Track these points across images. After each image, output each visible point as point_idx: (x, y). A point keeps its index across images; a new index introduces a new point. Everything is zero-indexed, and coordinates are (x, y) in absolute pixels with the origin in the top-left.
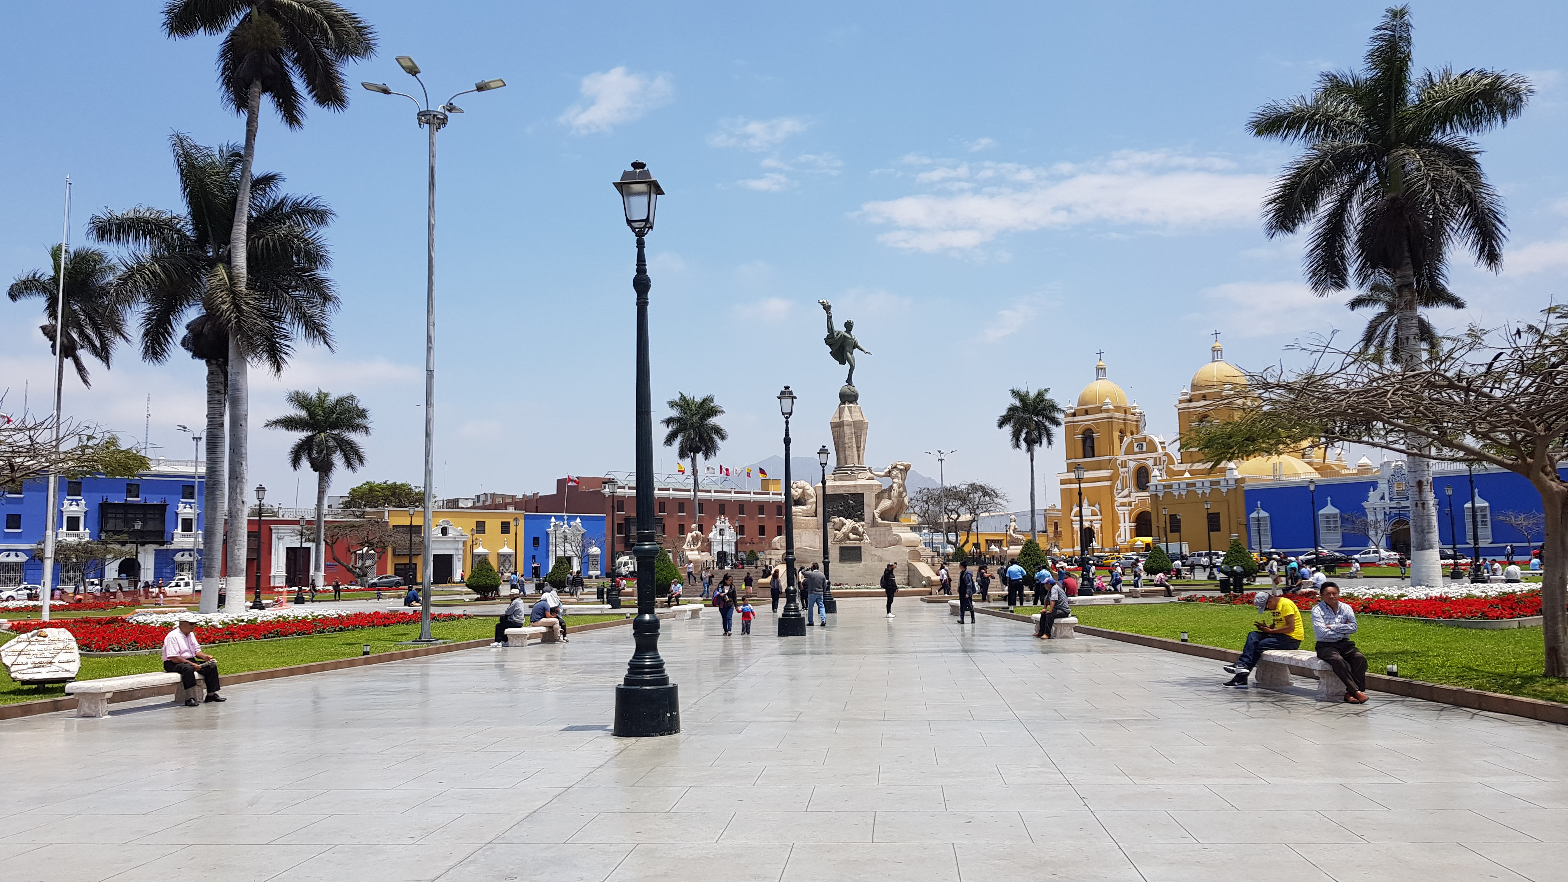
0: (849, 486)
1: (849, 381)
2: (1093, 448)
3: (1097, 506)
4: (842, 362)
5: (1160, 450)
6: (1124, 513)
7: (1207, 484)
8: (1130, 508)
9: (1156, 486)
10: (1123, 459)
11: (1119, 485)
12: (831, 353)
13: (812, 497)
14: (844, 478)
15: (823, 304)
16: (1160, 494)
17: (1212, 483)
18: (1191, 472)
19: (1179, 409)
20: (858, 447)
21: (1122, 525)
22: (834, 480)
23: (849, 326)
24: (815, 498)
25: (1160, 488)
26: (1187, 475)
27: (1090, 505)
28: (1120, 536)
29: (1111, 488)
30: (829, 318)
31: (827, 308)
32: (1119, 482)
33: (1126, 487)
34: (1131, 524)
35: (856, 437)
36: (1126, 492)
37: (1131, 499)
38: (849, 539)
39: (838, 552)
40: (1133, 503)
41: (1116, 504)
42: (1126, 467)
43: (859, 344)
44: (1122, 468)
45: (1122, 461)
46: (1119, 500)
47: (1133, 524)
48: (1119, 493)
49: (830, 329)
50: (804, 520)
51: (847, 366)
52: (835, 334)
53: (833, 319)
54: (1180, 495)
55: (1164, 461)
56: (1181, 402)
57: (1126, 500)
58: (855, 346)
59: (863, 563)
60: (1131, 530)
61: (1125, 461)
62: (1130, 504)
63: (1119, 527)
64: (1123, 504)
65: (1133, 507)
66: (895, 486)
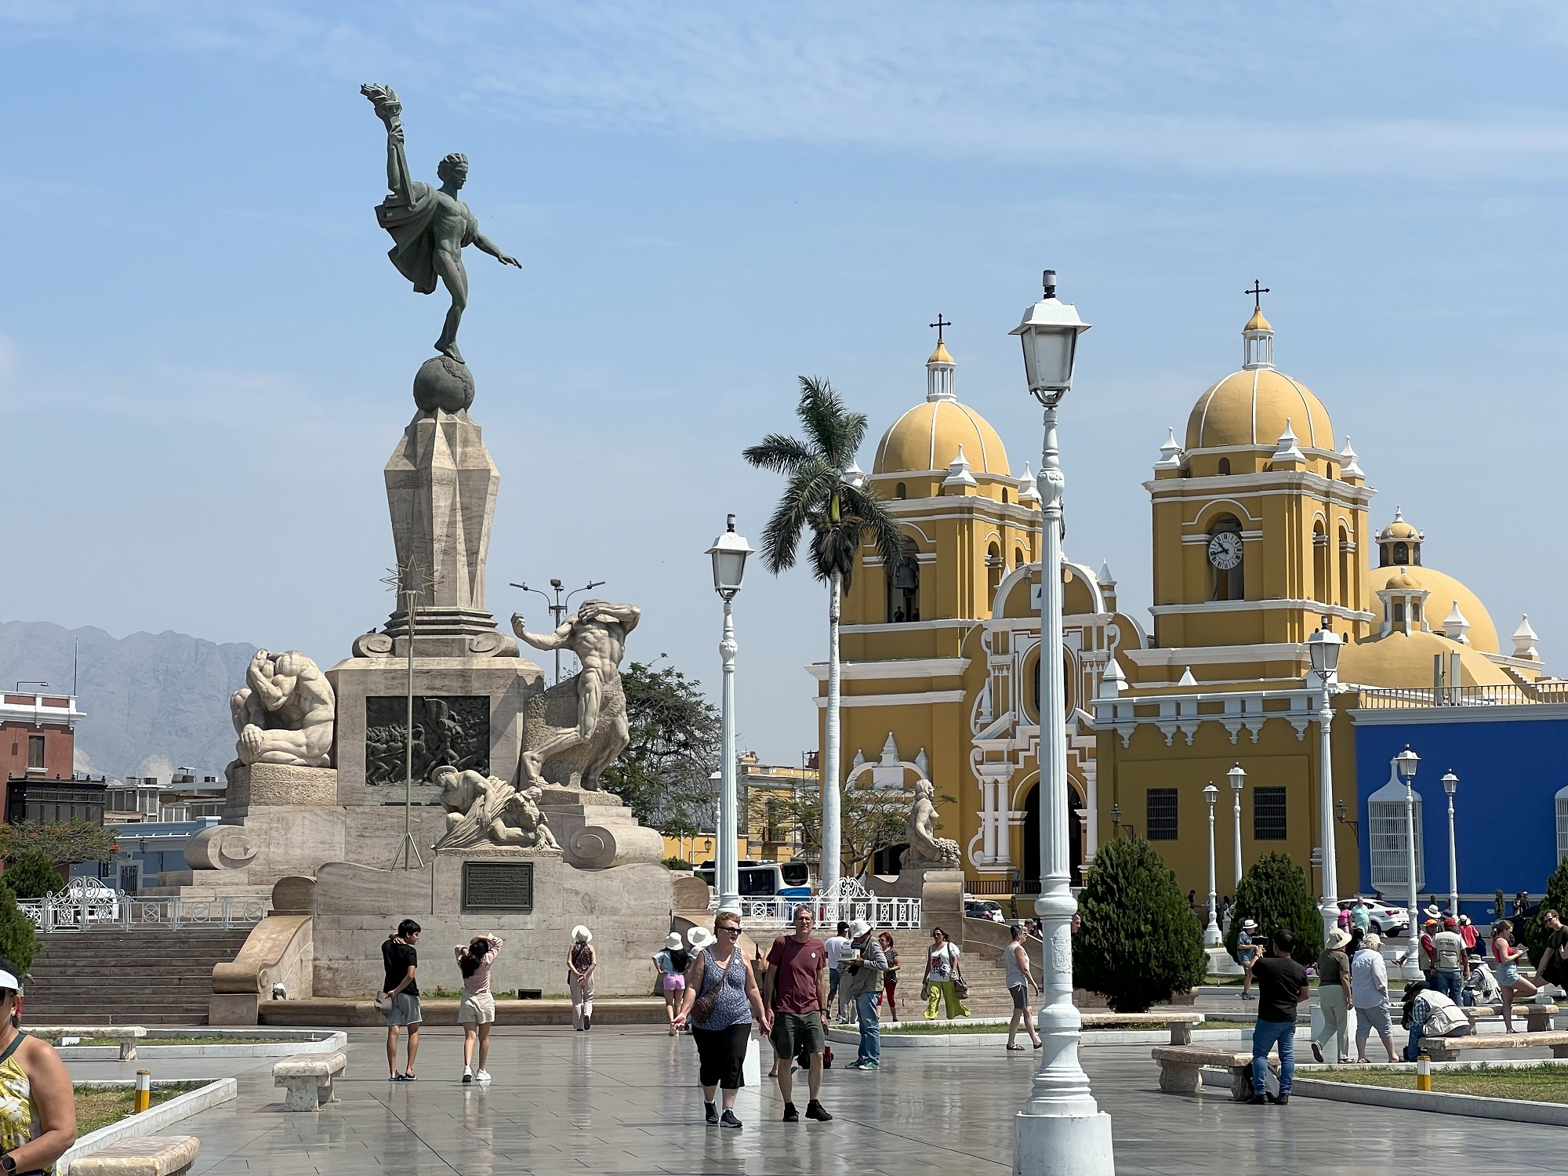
0: (443, 674)
1: (446, 342)
2: (911, 593)
3: (921, 759)
4: (425, 286)
5: (1101, 608)
6: (996, 782)
7: (1254, 708)
8: (1012, 767)
9: (1115, 708)
10: (999, 629)
11: (986, 702)
12: (393, 254)
13: (324, 702)
14: (430, 648)
15: (373, 95)
16: (1126, 732)
17: (1268, 704)
18: (1198, 672)
19: (1154, 496)
20: (472, 554)
21: (987, 815)
22: (392, 652)
23: (452, 173)
24: (332, 707)
25: (1125, 713)
26: (1188, 679)
27: (901, 758)
28: (980, 845)
29: (964, 708)
30: (395, 142)
31: (386, 110)
32: (985, 692)
33: (1006, 710)
34: (1011, 814)
35: (466, 519)
36: (1004, 721)
37: (1020, 742)
38: (494, 837)
39: (459, 881)
40: (1022, 755)
41: (975, 755)
42: (1006, 652)
43: (482, 231)
44: (996, 652)
45: (995, 635)
46: (984, 743)
47: (1018, 814)
48: (984, 726)
49: (398, 178)
50: (298, 776)
51: (442, 296)
52: (413, 195)
53: (407, 149)
54: (1179, 734)
55: (1111, 639)
56: (1160, 474)
57: (1002, 745)
58: (469, 237)
59: (535, 915)
60: (1011, 828)
61: (1005, 634)
62: (1013, 757)
63: (979, 822)
64: (994, 757)
65: (1021, 765)
66: (593, 676)
